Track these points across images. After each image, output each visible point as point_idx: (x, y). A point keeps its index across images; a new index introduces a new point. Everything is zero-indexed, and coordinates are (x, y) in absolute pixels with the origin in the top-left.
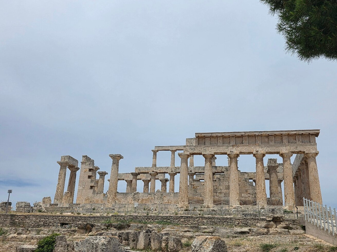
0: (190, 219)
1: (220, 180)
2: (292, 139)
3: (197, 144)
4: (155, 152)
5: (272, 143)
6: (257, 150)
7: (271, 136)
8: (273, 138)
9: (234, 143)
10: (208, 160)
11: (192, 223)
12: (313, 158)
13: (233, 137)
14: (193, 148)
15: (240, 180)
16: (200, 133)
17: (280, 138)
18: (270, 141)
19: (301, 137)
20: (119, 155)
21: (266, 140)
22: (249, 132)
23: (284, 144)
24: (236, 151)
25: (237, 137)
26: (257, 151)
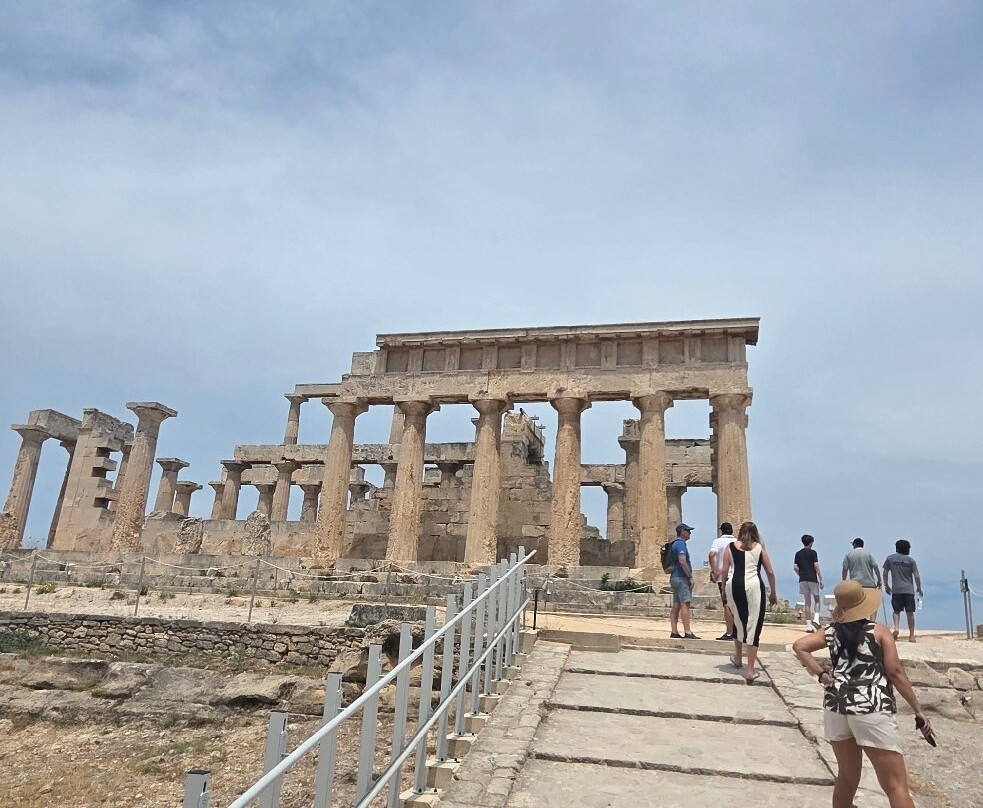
0: (110, 630)
1: (462, 483)
2: (670, 350)
3: (383, 370)
4: (296, 402)
5: (610, 364)
6: (563, 385)
7: (606, 343)
8: (615, 348)
9: (494, 366)
10: (412, 419)
11: (111, 646)
12: (734, 411)
13: (491, 345)
14: (368, 381)
15: (520, 484)
16: (390, 335)
17: (636, 346)
18: (603, 359)
19: (700, 345)
20: (154, 406)
21: (593, 355)
22: (539, 329)
23: (644, 366)
24: (497, 389)
25: (504, 347)
26: (560, 391)
